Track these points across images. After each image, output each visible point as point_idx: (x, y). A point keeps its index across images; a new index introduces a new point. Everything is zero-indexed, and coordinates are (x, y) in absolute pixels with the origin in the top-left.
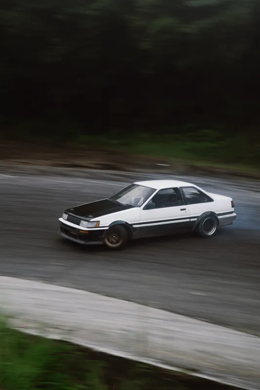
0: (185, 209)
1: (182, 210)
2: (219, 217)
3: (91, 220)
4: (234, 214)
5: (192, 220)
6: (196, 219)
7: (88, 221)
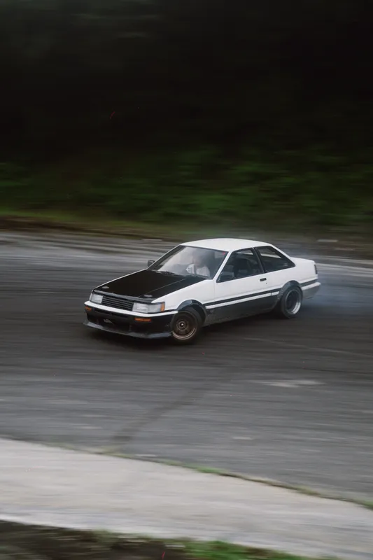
0: (265, 279)
1: (262, 280)
2: (304, 288)
3: (153, 302)
4: (317, 284)
5: (273, 294)
6: (277, 293)
7: (149, 303)
